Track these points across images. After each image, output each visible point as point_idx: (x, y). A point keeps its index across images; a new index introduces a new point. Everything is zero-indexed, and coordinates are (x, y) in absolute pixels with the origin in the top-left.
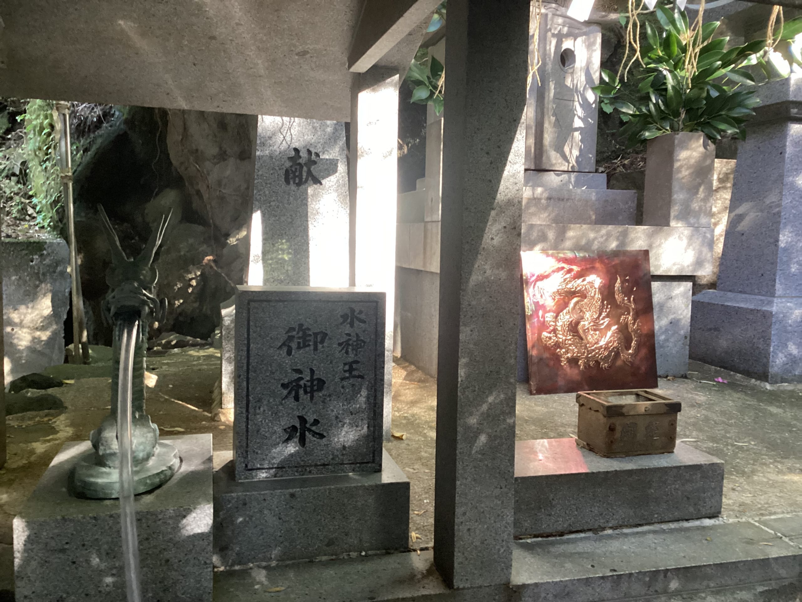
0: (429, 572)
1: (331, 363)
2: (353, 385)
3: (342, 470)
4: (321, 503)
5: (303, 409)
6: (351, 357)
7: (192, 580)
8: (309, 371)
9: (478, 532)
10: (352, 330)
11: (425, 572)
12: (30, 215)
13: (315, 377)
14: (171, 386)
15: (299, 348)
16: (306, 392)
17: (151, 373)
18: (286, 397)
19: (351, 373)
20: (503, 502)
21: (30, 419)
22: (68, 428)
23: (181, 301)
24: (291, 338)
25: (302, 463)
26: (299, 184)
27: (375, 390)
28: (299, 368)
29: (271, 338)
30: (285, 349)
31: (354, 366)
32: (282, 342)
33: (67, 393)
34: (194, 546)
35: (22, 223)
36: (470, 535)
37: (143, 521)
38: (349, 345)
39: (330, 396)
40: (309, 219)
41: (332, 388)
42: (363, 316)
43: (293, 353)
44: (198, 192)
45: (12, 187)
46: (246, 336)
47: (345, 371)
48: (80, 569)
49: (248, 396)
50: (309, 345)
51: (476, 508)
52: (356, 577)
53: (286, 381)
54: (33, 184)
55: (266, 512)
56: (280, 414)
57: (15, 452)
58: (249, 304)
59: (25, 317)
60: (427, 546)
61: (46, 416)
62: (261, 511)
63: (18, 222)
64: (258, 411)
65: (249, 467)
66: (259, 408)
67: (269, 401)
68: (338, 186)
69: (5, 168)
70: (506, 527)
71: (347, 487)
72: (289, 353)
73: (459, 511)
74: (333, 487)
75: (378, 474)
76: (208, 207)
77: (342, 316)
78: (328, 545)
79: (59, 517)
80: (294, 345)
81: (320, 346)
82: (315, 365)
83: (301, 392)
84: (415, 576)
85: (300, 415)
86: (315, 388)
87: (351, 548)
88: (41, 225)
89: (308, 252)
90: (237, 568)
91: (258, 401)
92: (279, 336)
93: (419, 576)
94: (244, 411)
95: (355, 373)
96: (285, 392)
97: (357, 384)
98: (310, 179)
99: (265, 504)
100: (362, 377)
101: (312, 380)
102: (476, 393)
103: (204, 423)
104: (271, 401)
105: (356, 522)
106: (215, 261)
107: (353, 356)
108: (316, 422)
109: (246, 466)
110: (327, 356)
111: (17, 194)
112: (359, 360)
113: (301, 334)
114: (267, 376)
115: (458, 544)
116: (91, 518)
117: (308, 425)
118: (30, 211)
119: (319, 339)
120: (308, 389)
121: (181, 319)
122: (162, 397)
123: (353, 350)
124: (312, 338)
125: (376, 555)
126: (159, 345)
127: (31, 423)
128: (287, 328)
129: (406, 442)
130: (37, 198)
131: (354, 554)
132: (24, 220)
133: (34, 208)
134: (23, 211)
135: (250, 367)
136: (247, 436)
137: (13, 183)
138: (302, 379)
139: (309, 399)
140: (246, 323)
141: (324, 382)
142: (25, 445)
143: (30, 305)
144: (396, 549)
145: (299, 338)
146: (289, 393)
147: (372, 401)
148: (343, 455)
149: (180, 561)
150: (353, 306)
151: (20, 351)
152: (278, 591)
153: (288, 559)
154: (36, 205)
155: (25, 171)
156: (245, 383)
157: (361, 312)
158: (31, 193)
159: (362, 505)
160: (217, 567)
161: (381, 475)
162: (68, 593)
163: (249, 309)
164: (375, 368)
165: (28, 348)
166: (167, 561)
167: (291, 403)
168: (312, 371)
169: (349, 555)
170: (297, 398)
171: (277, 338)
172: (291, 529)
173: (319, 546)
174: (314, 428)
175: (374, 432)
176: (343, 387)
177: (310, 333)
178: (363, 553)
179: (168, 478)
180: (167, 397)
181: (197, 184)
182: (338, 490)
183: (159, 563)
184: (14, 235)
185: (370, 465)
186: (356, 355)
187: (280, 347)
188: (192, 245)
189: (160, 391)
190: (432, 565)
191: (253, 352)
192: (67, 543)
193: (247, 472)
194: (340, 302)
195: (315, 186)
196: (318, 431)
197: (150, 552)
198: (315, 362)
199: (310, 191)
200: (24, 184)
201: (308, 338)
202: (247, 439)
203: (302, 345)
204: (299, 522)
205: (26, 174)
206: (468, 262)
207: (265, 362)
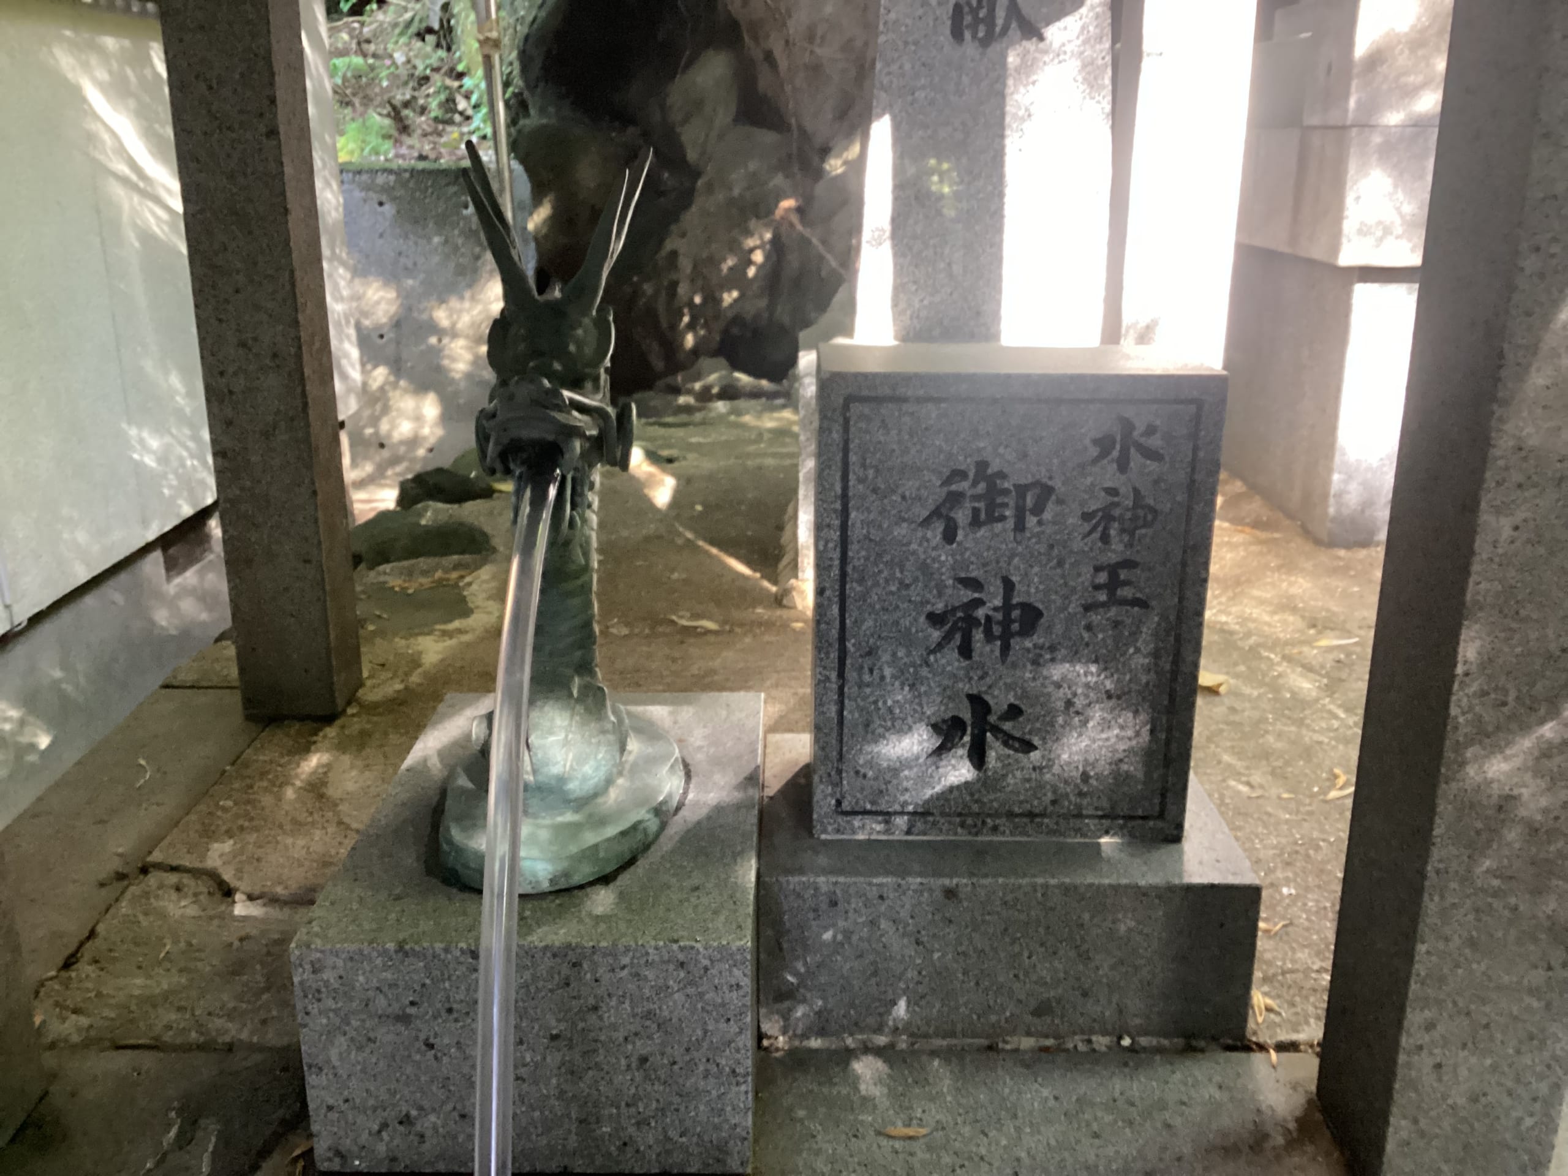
0: (1304, 1123)
1: (1060, 564)
2: (1116, 624)
3: (1078, 831)
4: (1023, 917)
5: (981, 678)
6: (1117, 550)
7: (702, 1108)
8: (999, 582)
9: (1463, 1072)
10: (1123, 478)
11: (1292, 1126)
12: (461, 113)
13: (1015, 601)
14: (699, 508)
15: (976, 522)
16: (989, 636)
17: (664, 470)
18: (940, 646)
19: (1112, 593)
20: (1548, 1006)
21: (425, 573)
22: (491, 603)
23: (735, 294)
24: (955, 499)
25: (975, 808)
26: (986, 42)
27: (1178, 639)
28: (973, 575)
29: (904, 497)
30: (939, 527)
31: (1123, 575)
32: (932, 507)
33: (500, 514)
34: (706, 1032)
35: (449, 128)
36: (1440, 1080)
37: (585, 966)
38: (1113, 519)
39: (1052, 649)
40: (1008, 132)
41: (1059, 628)
42: (1155, 442)
43: (959, 538)
44: (769, 56)
45: (427, 56)
46: (838, 489)
47: (1097, 587)
48: (445, 1060)
49: (842, 639)
50: (1002, 518)
51: (1468, 1014)
52: (1109, 1118)
53: (939, 607)
54: (463, 48)
55: (884, 924)
56: (923, 689)
57: (381, 660)
58: (846, 407)
59: (459, 318)
60: (1294, 1037)
61: (456, 567)
62: (873, 923)
63: (440, 127)
64: (867, 678)
65: (846, 806)
66: (871, 671)
67: (894, 654)
68: (1085, 42)
69: (412, 20)
70: (1549, 1067)
71: (1091, 885)
72: (949, 536)
73: (1414, 1017)
74: (1053, 882)
75: (1173, 847)
76: (788, 88)
77: (1096, 442)
78: (1038, 1012)
79: (391, 946)
80: (962, 516)
81: (1031, 521)
82: (1018, 568)
83: (978, 635)
84: (1266, 1136)
85: (975, 691)
86: (1015, 627)
87: (1096, 1026)
88: (482, 133)
89: (1002, 217)
90: (815, 1043)
91: (869, 653)
92: (924, 493)
93: (1280, 1140)
94: (834, 675)
95: (1126, 592)
96: (936, 635)
97: (1129, 621)
98: (1014, 25)
99: (883, 908)
100: (1143, 604)
101: (1007, 607)
102: (1505, 709)
103: (759, 610)
104: (900, 654)
105: (1113, 968)
106: (799, 210)
107: (1120, 547)
108: (1014, 712)
109: (839, 803)
110: (1051, 547)
111: (436, 70)
112: (1138, 559)
113: (982, 487)
114: (892, 593)
115: (1402, 1099)
116: (462, 951)
117: (992, 719)
118: (462, 104)
119: (1030, 501)
120: (997, 630)
121: (735, 331)
122: (680, 534)
123: (1123, 531)
124: (1011, 501)
125: (1159, 1050)
126: (689, 392)
127: (425, 581)
128: (946, 472)
129: (1227, 701)
130: (472, 77)
131: (1101, 1042)
132: (450, 122)
133: (467, 97)
134: (449, 104)
135: (849, 569)
136: (841, 734)
137: (429, 49)
138: (979, 603)
139: (997, 653)
140: (839, 457)
141: (1039, 614)
142: (403, 642)
143: (467, 294)
144: (1214, 1039)
145: (976, 498)
146: (947, 638)
147: (1168, 667)
148: (1081, 794)
149: (675, 1063)
150: (1129, 412)
151: (452, 381)
152: (911, 1138)
153: (937, 1035)
154: (472, 92)
155: (449, 21)
156: (835, 610)
157: (1151, 430)
158: (460, 68)
159: (1130, 930)
160: (769, 1037)
161: (1181, 853)
162: (421, 1108)
163: (847, 421)
164: (1182, 582)
165: (469, 376)
166: (644, 1060)
167: (950, 659)
168: (1009, 586)
169: (1089, 1041)
170: (966, 651)
171: (919, 498)
172: (947, 968)
173: (1012, 1015)
174: (1007, 726)
175: (1168, 742)
176: (1089, 628)
177: (1006, 485)
178: (1126, 1042)
179: (651, 838)
180: (689, 535)
181: (768, 36)
182: (1066, 890)
183: (623, 1062)
184: (432, 156)
185: (1151, 823)
186: (1130, 545)
187: (926, 522)
188: (754, 174)
189: (678, 517)
190: (1310, 1102)
191: (857, 532)
192: (412, 1003)
193: (841, 820)
194: (1091, 401)
195: (1025, 43)
196: (1017, 734)
197: (603, 1038)
198: (1016, 560)
199: (1012, 59)
200: (449, 49)
201: (999, 500)
202: (841, 741)
203: (983, 516)
204: (964, 953)
205: (450, 29)
206: (1529, 314)
207: (887, 558)
